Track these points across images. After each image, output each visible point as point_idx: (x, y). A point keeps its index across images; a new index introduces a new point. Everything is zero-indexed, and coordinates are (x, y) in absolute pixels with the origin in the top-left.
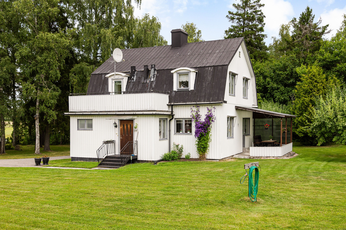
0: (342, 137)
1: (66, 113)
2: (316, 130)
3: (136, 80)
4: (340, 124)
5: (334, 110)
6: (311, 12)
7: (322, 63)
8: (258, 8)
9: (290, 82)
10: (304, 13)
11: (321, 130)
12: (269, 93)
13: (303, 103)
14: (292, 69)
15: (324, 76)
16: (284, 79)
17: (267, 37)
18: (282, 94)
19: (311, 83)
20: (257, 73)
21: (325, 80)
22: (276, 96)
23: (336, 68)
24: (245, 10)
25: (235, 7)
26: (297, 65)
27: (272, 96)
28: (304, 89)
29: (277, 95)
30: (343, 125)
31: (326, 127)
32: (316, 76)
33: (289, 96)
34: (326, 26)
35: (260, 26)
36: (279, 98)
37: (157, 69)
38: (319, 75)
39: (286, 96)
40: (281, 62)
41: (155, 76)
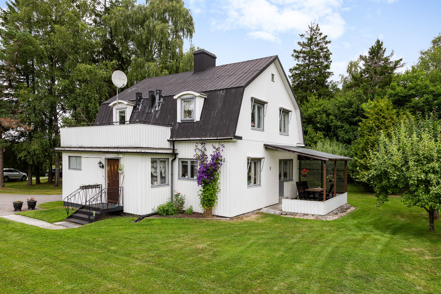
0: (417, 197)
1: (56, 149)
2: (374, 183)
3: (141, 109)
4: (413, 176)
5: (403, 153)
6: (381, 45)
7: (393, 98)
8: (324, 45)
9: (356, 120)
10: (374, 46)
11: (381, 183)
12: (332, 131)
13: (367, 142)
14: (358, 106)
15: (395, 111)
16: (349, 117)
17: (333, 75)
18: (346, 133)
19: (378, 119)
20: (320, 110)
21: (395, 116)
22: (340, 135)
23: (411, 104)
24: (310, 48)
25: (300, 45)
26: (364, 101)
27: (336, 135)
28: (368, 126)
29: (341, 133)
30: (418, 178)
31: (389, 179)
32: (384, 111)
33: (354, 136)
34: (399, 60)
35: (325, 63)
36: (343, 138)
37: (164, 96)
38: (388, 110)
39: (351, 135)
40: (346, 99)
41: (161, 104)
